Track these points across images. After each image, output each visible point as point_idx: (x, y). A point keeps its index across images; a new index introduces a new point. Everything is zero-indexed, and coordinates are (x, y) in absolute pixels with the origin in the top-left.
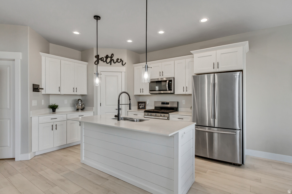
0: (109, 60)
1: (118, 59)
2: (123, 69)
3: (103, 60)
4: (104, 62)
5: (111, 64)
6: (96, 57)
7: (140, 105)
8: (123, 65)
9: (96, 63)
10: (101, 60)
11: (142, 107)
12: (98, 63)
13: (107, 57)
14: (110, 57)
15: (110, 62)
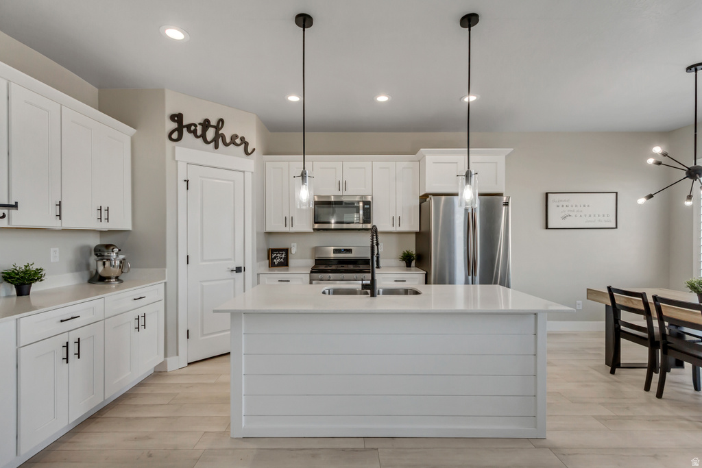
0: (210, 134)
1: (234, 137)
2: (250, 163)
3: (195, 132)
4: (197, 137)
5: (216, 147)
6: (173, 117)
7: (275, 258)
8: (247, 153)
9: (175, 136)
10: (189, 131)
11: (278, 260)
12: (179, 138)
13: (206, 124)
14: (213, 126)
15: (215, 140)
